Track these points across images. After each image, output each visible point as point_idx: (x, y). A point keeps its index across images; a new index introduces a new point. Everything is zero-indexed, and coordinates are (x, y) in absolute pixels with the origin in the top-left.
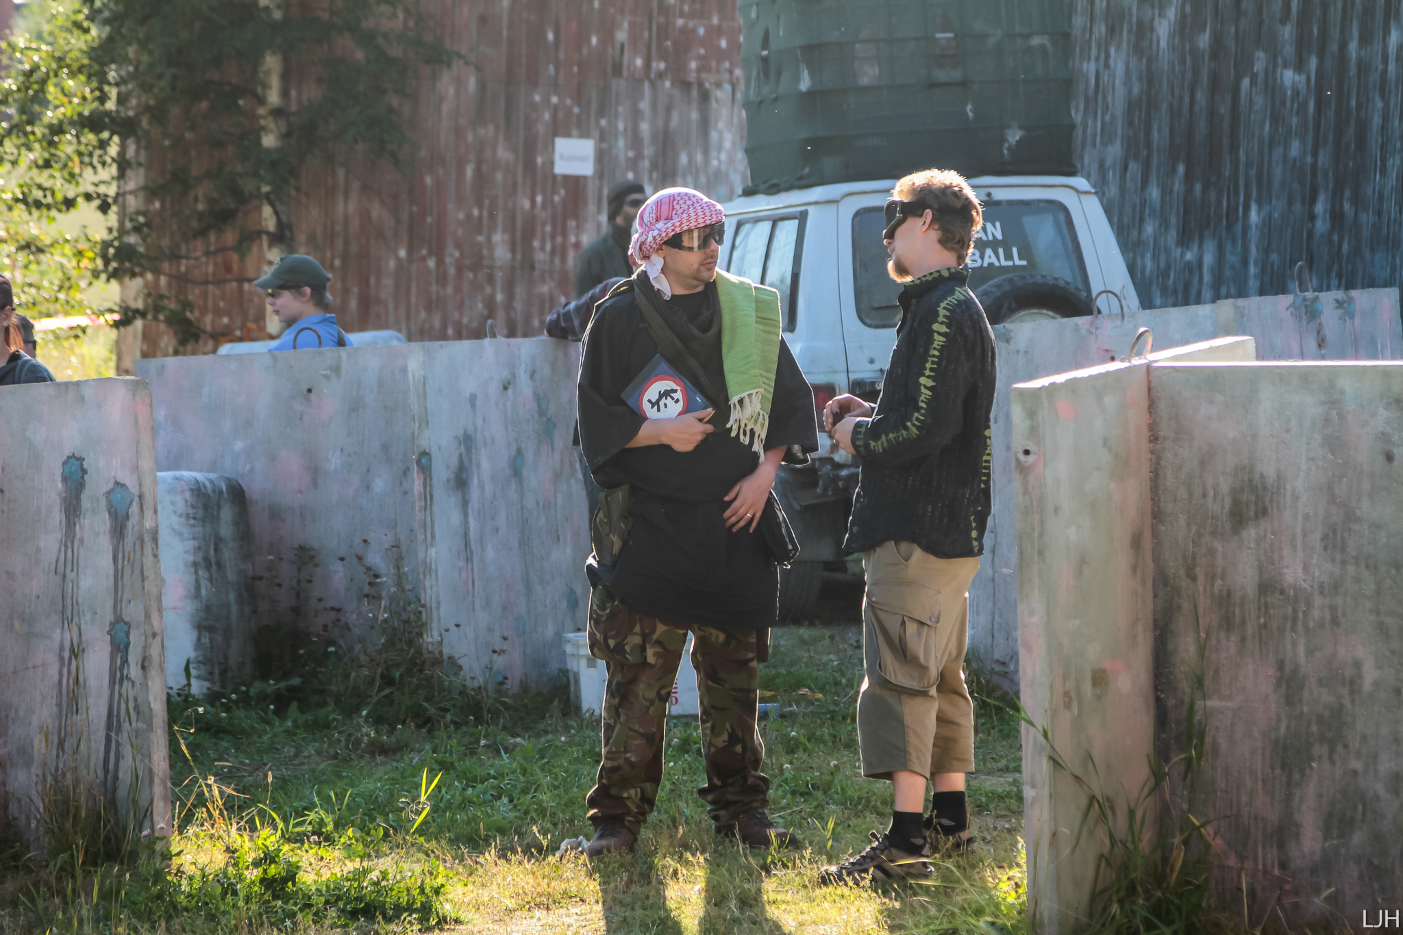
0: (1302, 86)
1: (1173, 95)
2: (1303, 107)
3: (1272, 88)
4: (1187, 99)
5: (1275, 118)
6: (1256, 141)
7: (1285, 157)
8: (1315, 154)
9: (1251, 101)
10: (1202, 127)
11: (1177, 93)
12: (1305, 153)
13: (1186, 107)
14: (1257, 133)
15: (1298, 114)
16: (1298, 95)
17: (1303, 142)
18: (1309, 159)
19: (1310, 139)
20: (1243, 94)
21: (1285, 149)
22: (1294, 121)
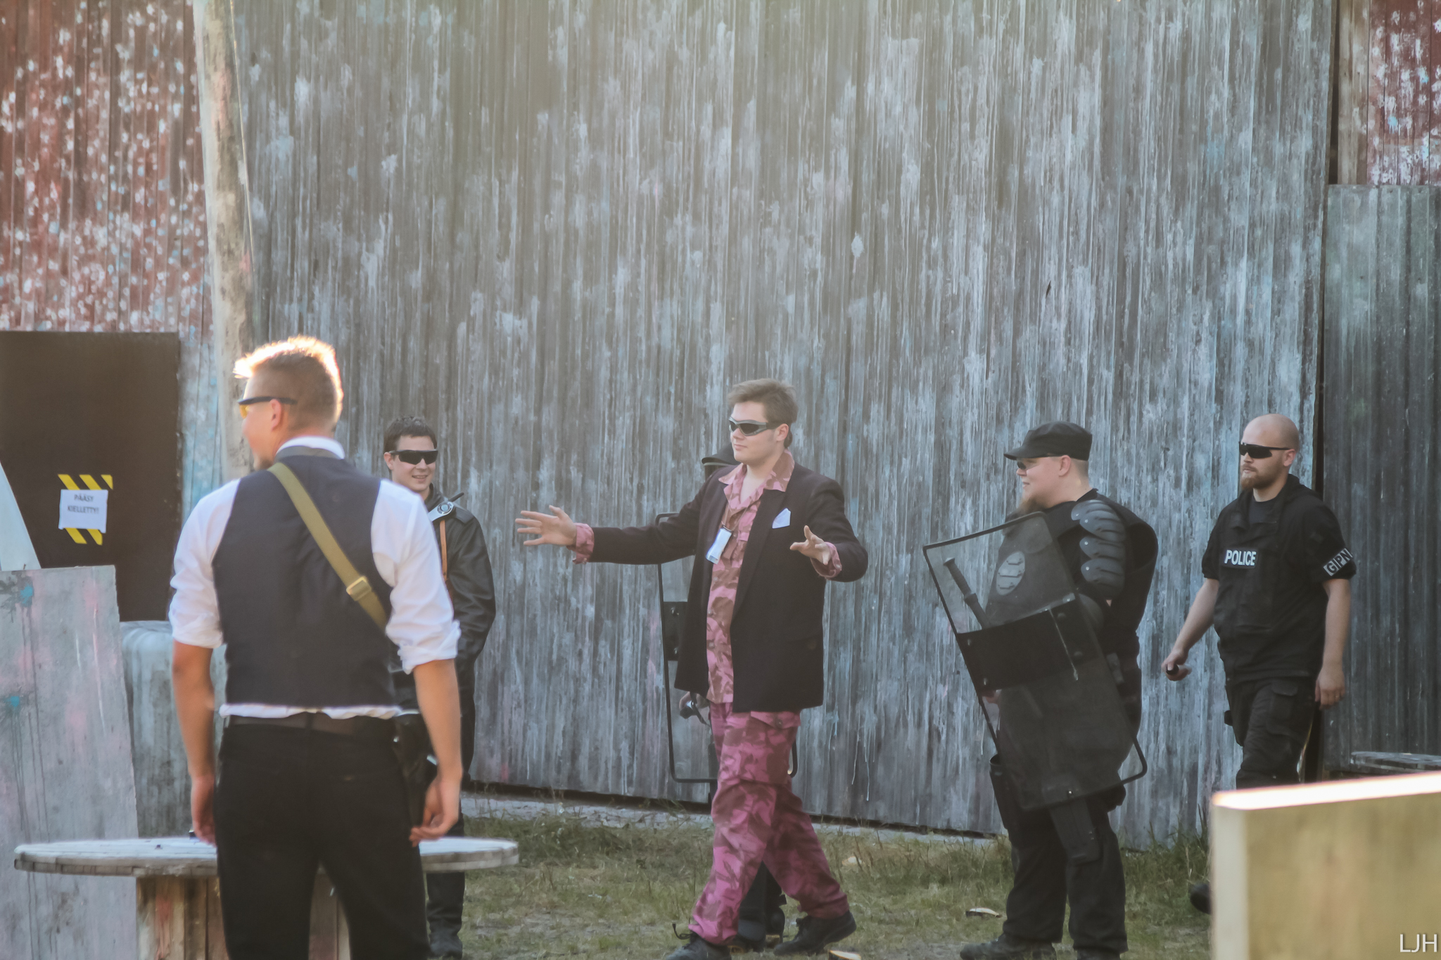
0: (523, 333)
1: (383, 344)
2: (525, 356)
3: (491, 335)
4: (399, 348)
5: (496, 371)
6: (474, 396)
7: (506, 415)
8: (538, 412)
9: (468, 349)
10: (416, 381)
11: (388, 340)
12: (528, 410)
13: (398, 357)
14: (475, 387)
15: (519, 365)
16: (519, 342)
17: (526, 398)
18: (532, 418)
19: (532, 394)
20: (459, 341)
21: (506, 406)
22: (516, 372)
